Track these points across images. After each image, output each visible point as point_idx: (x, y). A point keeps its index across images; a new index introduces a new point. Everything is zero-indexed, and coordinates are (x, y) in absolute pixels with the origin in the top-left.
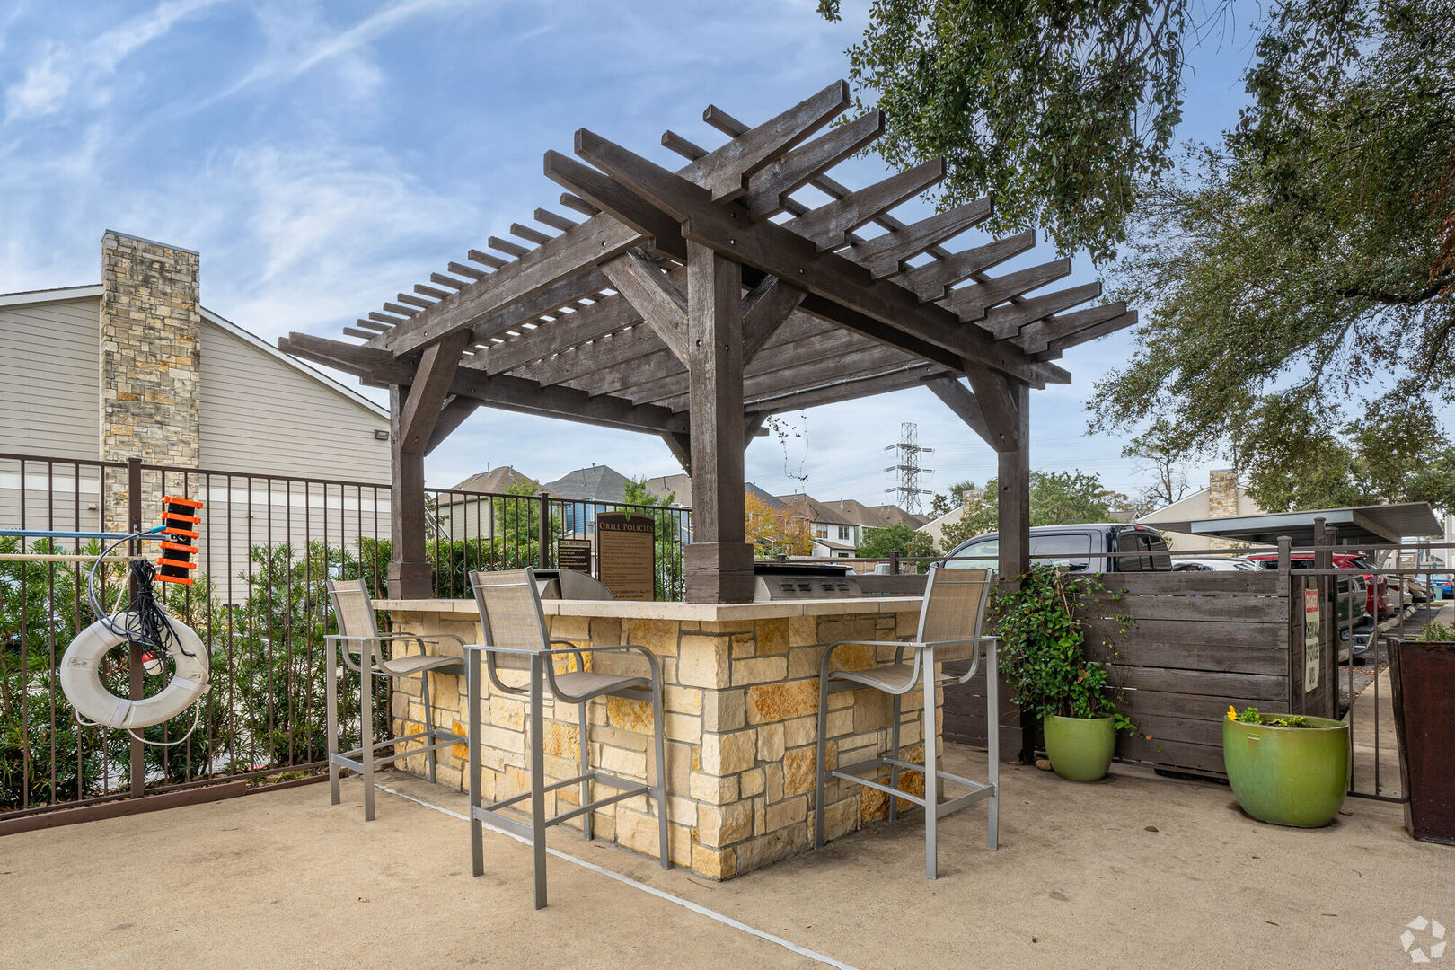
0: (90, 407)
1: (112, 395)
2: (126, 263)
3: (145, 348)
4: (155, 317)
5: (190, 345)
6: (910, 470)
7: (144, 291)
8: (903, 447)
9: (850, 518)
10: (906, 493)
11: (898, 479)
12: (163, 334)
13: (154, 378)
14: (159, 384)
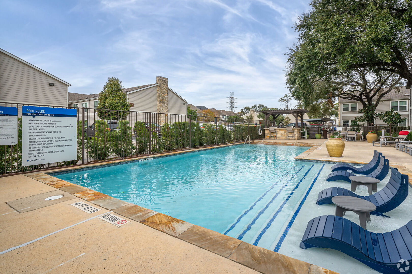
0: (156, 101)
1: (160, 100)
2: (161, 80)
3: (163, 93)
4: (164, 88)
5: (167, 92)
6: (232, 103)
7: (163, 84)
8: (231, 97)
9: (224, 114)
10: (231, 108)
11: (229, 105)
12: (165, 91)
13: (164, 97)
14: (164, 98)
